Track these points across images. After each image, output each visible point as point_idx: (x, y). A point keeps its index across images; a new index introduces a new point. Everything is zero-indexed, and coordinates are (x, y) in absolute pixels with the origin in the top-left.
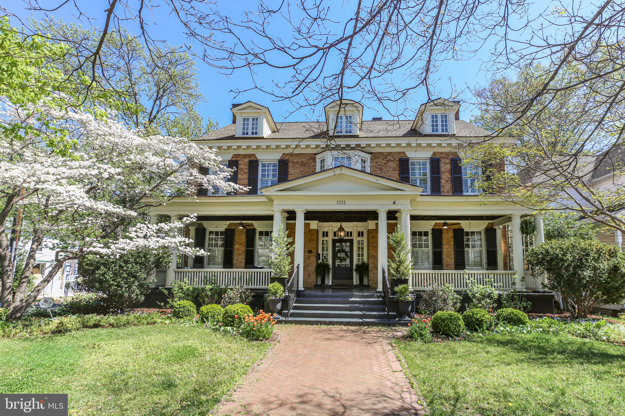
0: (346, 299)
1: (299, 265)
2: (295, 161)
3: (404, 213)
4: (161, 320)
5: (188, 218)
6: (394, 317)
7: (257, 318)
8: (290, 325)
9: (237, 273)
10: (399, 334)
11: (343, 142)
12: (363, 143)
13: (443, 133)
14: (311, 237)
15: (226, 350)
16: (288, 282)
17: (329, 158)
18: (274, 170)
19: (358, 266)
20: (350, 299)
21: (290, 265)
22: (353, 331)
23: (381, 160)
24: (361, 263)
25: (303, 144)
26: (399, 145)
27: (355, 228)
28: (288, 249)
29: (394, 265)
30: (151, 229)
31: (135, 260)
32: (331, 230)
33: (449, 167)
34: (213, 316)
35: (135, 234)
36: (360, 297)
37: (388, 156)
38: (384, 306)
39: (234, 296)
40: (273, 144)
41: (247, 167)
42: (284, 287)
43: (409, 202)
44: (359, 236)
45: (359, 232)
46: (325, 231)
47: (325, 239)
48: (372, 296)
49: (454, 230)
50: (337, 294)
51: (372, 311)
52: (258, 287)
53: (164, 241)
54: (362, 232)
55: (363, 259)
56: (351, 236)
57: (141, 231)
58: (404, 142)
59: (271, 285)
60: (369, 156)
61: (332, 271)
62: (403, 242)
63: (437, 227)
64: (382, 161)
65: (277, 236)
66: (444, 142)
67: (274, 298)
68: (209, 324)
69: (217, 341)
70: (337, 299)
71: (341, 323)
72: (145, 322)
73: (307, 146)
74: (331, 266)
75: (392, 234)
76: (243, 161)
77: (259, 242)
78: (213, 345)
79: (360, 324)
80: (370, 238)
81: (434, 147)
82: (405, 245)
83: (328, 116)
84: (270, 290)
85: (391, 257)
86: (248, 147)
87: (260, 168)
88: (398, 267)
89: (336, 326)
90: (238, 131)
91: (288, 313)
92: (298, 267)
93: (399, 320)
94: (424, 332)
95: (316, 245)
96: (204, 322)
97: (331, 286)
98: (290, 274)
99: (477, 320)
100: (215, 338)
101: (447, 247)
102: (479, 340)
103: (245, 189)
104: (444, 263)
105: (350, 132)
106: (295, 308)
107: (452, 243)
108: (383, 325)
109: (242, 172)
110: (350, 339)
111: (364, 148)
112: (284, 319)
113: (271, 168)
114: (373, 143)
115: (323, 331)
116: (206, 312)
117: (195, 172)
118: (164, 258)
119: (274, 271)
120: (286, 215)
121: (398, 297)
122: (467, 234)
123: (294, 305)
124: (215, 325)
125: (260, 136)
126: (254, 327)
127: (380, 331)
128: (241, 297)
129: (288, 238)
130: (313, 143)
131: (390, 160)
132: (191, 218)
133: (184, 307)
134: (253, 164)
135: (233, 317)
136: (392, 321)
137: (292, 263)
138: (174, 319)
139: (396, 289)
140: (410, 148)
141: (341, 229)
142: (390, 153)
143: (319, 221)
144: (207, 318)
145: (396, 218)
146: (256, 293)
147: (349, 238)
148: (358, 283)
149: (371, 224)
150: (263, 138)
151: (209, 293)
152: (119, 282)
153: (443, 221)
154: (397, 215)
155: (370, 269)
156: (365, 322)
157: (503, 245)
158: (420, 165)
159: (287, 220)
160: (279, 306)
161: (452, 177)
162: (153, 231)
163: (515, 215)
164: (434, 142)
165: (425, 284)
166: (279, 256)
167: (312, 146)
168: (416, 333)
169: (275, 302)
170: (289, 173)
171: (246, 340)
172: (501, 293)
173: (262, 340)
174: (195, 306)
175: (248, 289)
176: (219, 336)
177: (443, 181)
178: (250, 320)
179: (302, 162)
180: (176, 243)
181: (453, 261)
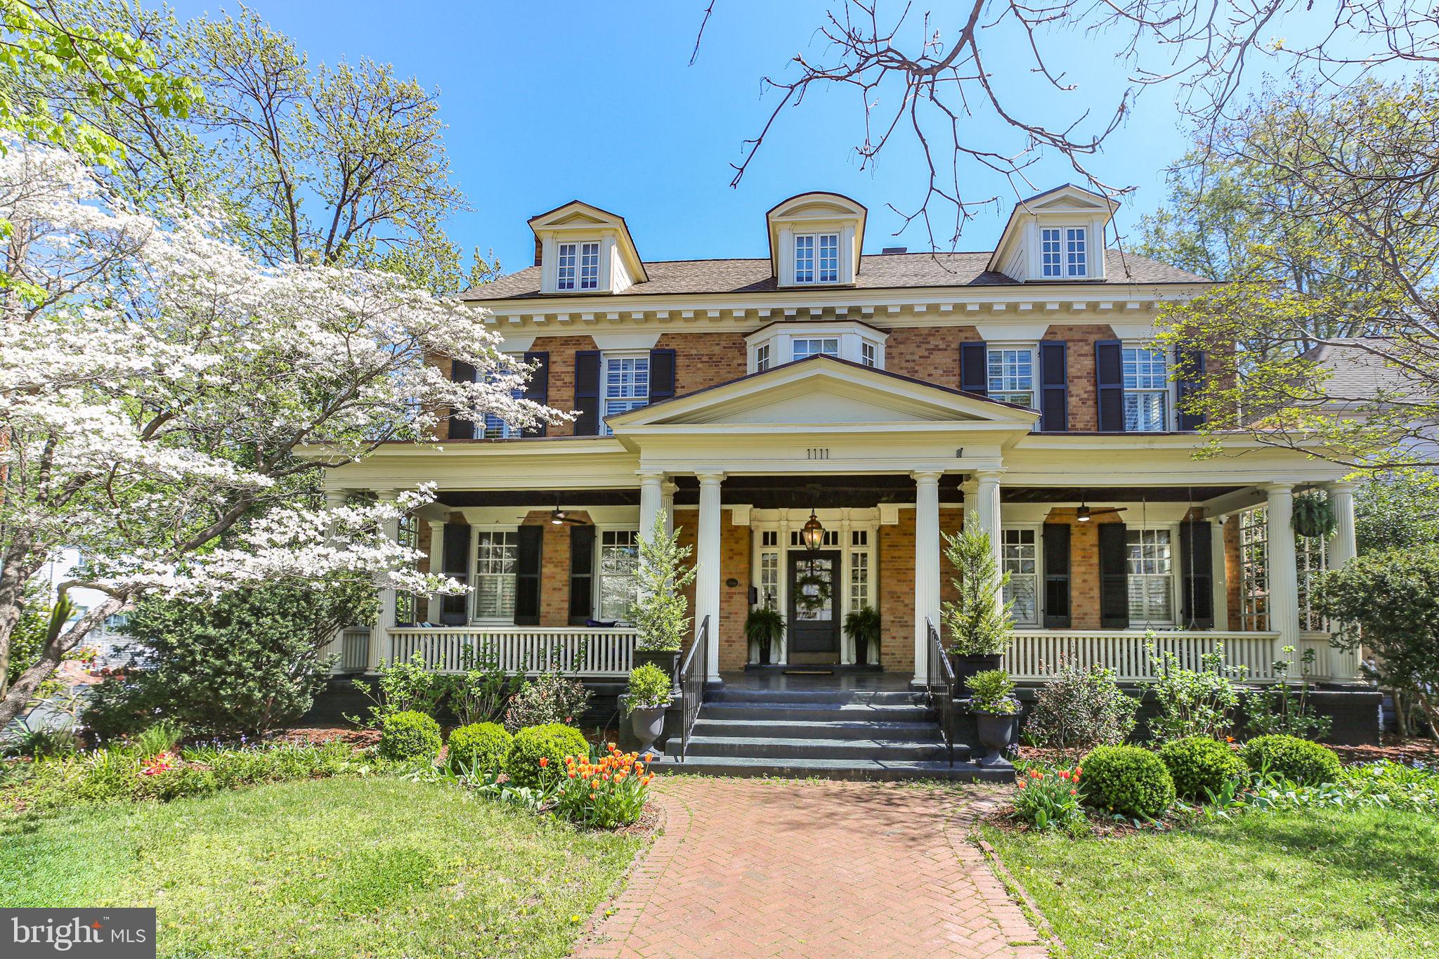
0: (833, 707)
1: (707, 617)
2: (694, 352)
3: (983, 479)
4: (347, 764)
5: (414, 495)
6: (964, 756)
7: (600, 767)
8: (689, 779)
9: (549, 638)
10: (986, 807)
11: (815, 303)
12: (867, 304)
13: (1073, 278)
14: (733, 546)
15: (514, 862)
16: (681, 664)
17: (782, 343)
18: (639, 378)
19: (852, 618)
20: (843, 708)
21: (685, 617)
22: (859, 798)
23: (912, 347)
24: (859, 610)
25: (713, 307)
26: (960, 308)
27: (846, 523)
28: (679, 576)
29: (962, 618)
30: (311, 522)
31: (280, 605)
32: (784, 529)
33: (1088, 363)
34: (485, 754)
35: (266, 536)
36: (870, 701)
37: (931, 338)
38: (935, 726)
39: (540, 700)
40: (637, 309)
41: (571, 369)
42: (671, 677)
43: (998, 451)
44: (855, 542)
45: (855, 534)
46: (770, 531)
47: (770, 550)
48: (901, 700)
49: (1101, 527)
50: (808, 693)
51: (905, 739)
52: (603, 673)
53: (344, 555)
54: (864, 534)
55: (864, 601)
56: (835, 542)
57: (282, 529)
58: (974, 300)
59: (635, 674)
60: (881, 338)
61: (788, 630)
62: (987, 558)
63: (1057, 520)
64: (913, 351)
65: (650, 541)
66: (1079, 298)
67: (644, 706)
68: (472, 777)
69: (489, 831)
70: (808, 707)
71: (823, 773)
72: (305, 770)
73: (725, 314)
74: (784, 620)
75: (956, 535)
76: (560, 353)
77: (603, 560)
78: (479, 844)
79: (875, 776)
80: (884, 547)
81: (1053, 312)
82: (992, 565)
83: (776, 237)
84: (634, 685)
85: (950, 595)
86: (574, 318)
87: (604, 371)
88: (975, 623)
89: (810, 781)
90: (547, 280)
91: (682, 745)
92: (706, 624)
93: (979, 765)
94: (1063, 807)
95: (747, 566)
96: (458, 771)
97: (784, 668)
98: (687, 642)
99: (1205, 769)
100: (486, 821)
101: (1083, 569)
102: (1221, 828)
103: (566, 417)
104: (1075, 612)
105: (833, 278)
106: (700, 730)
107: (1095, 560)
108: (939, 778)
109: (559, 383)
110: (856, 825)
111: (869, 316)
112: (670, 760)
113: (633, 371)
114: (894, 303)
115: (778, 797)
116: (464, 744)
117: (434, 374)
118: (359, 600)
119: (644, 634)
120: (673, 487)
121: (977, 705)
122: (1135, 535)
123: (697, 722)
124: (486, 784)
125: (604, 290)
126: (592, 791)
127: (932, 796)
128: (558, 702)
129: (678, 547)
130: (739, 306)
131: (937, 348)
132: (422, 494)
133: (407, 730)
134: (587, 362)
135: (535, 761)
136: (958, 767)
137: (690, 612)
138: (381, 763)
139: (971, 682)
140: (987, 317)
141: (813, 524)
142: (937, 329)
143: (755, 507)
144: (467, 761)
145: (959, 497)
146: (596, 689)
147: (831, 547)
148: (854, 661)
149: (888, 513)
150: (611, 295)
151: (476, 691)
152: (239, 665)
153: (1079, 505)
154: (964, 487)
155: (884, 625)
156: (886, 769)
157: (1227, 564)
158: (1013, 360)
159: (676, 502)
160: (657, 727)
161: (1096, 392)
162: (316, 529)
163: (1278, 486)
164: (1052, 298)
165: (1044, 669)
166: (658, 594)
167: (735, 314)
168: (1042, 810)
169: (648, 716)
170: (677, 384)
171: (569, 827)
172: (1245, 690)
173: (613, 829)
174: (438, 726)
175: (577, 680)
176: (496, 815)
177: (1073, 401)
178: (580, 770)
179: (711, 356)
180: (377, 562)
181: (1097, 606)
